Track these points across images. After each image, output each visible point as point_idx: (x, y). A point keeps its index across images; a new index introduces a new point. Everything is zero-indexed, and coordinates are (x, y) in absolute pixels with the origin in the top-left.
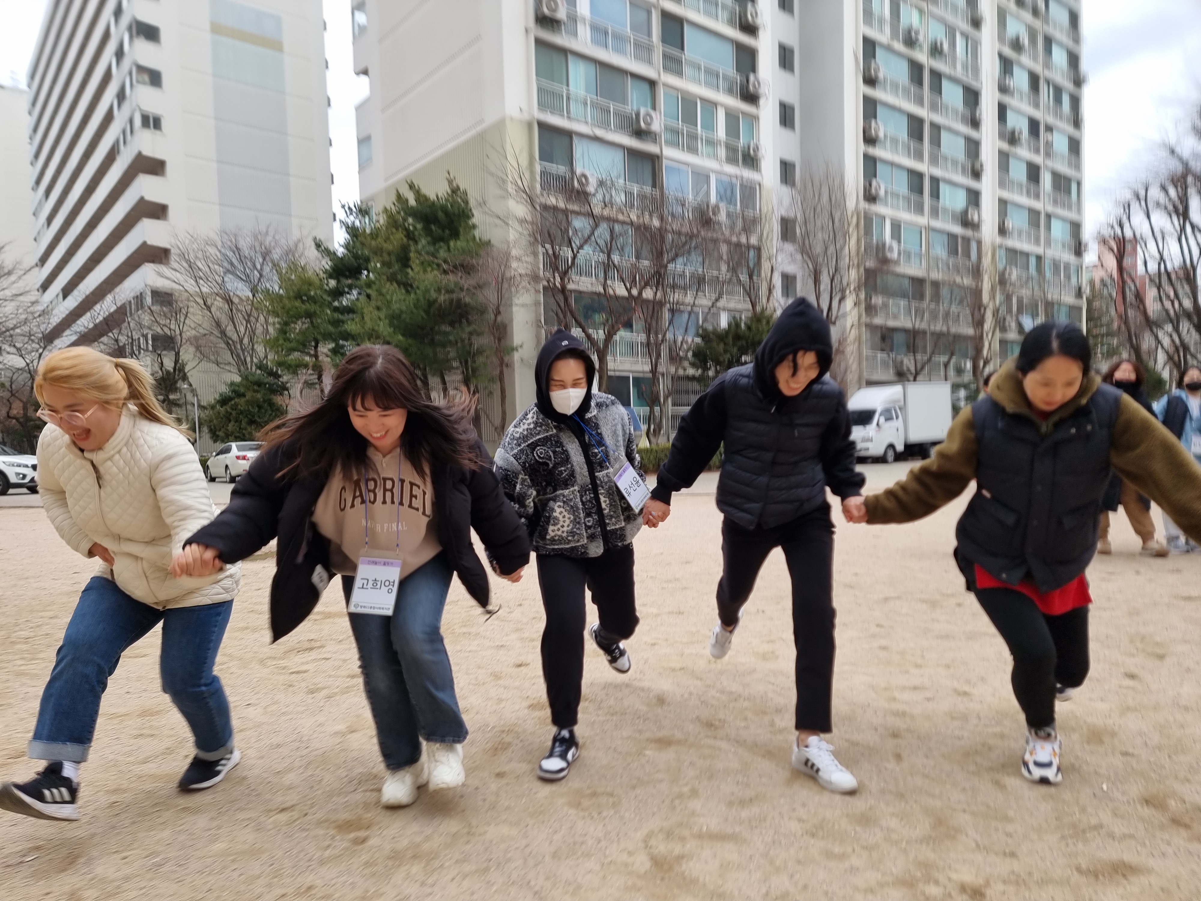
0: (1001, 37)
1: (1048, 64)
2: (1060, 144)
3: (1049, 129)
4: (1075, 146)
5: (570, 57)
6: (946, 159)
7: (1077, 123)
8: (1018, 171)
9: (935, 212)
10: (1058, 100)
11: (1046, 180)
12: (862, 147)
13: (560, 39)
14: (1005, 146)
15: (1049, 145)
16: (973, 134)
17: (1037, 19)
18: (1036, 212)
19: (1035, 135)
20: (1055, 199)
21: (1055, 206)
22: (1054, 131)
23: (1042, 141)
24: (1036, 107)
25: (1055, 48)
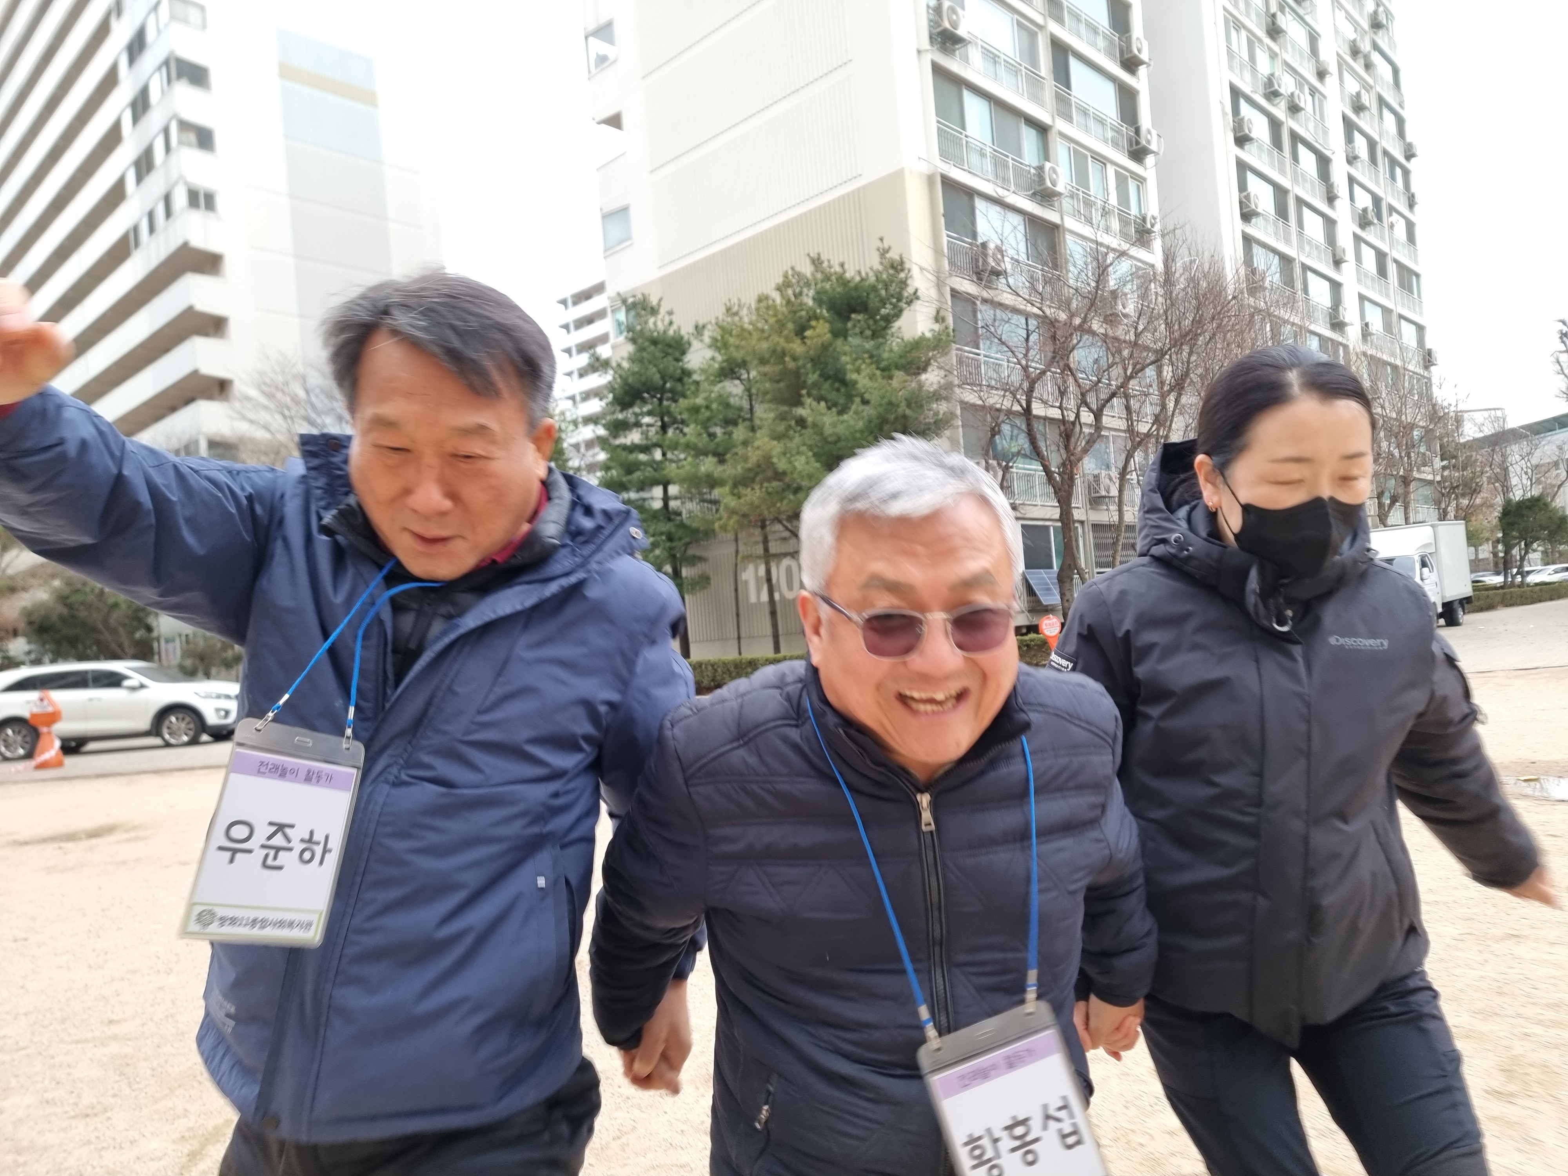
0: (1343, 96)
1: (1382, 132)
2: (1399, 228)
3: (1390, 209)
4: (1411, 231)
5: (965, 90)
6: (1309, 243)
7: (1411, 204)
8: (1370, 261)
9: (1307, 313)
10: (1393, 177)
11: (1392, 271)
12: (1240, 224)
13: (954, 65)
14: (1359, 231)
15: (1390, 228)
16: (1331, 214)
17: (1369, 75)
18: (1386, 311)
19: (1379, 217)
20: (1402, 298)
21: (1403, 305)
22: (1394, 214)
23: (1385, 224)
24: (1377, 183)
25: (1386, 111)
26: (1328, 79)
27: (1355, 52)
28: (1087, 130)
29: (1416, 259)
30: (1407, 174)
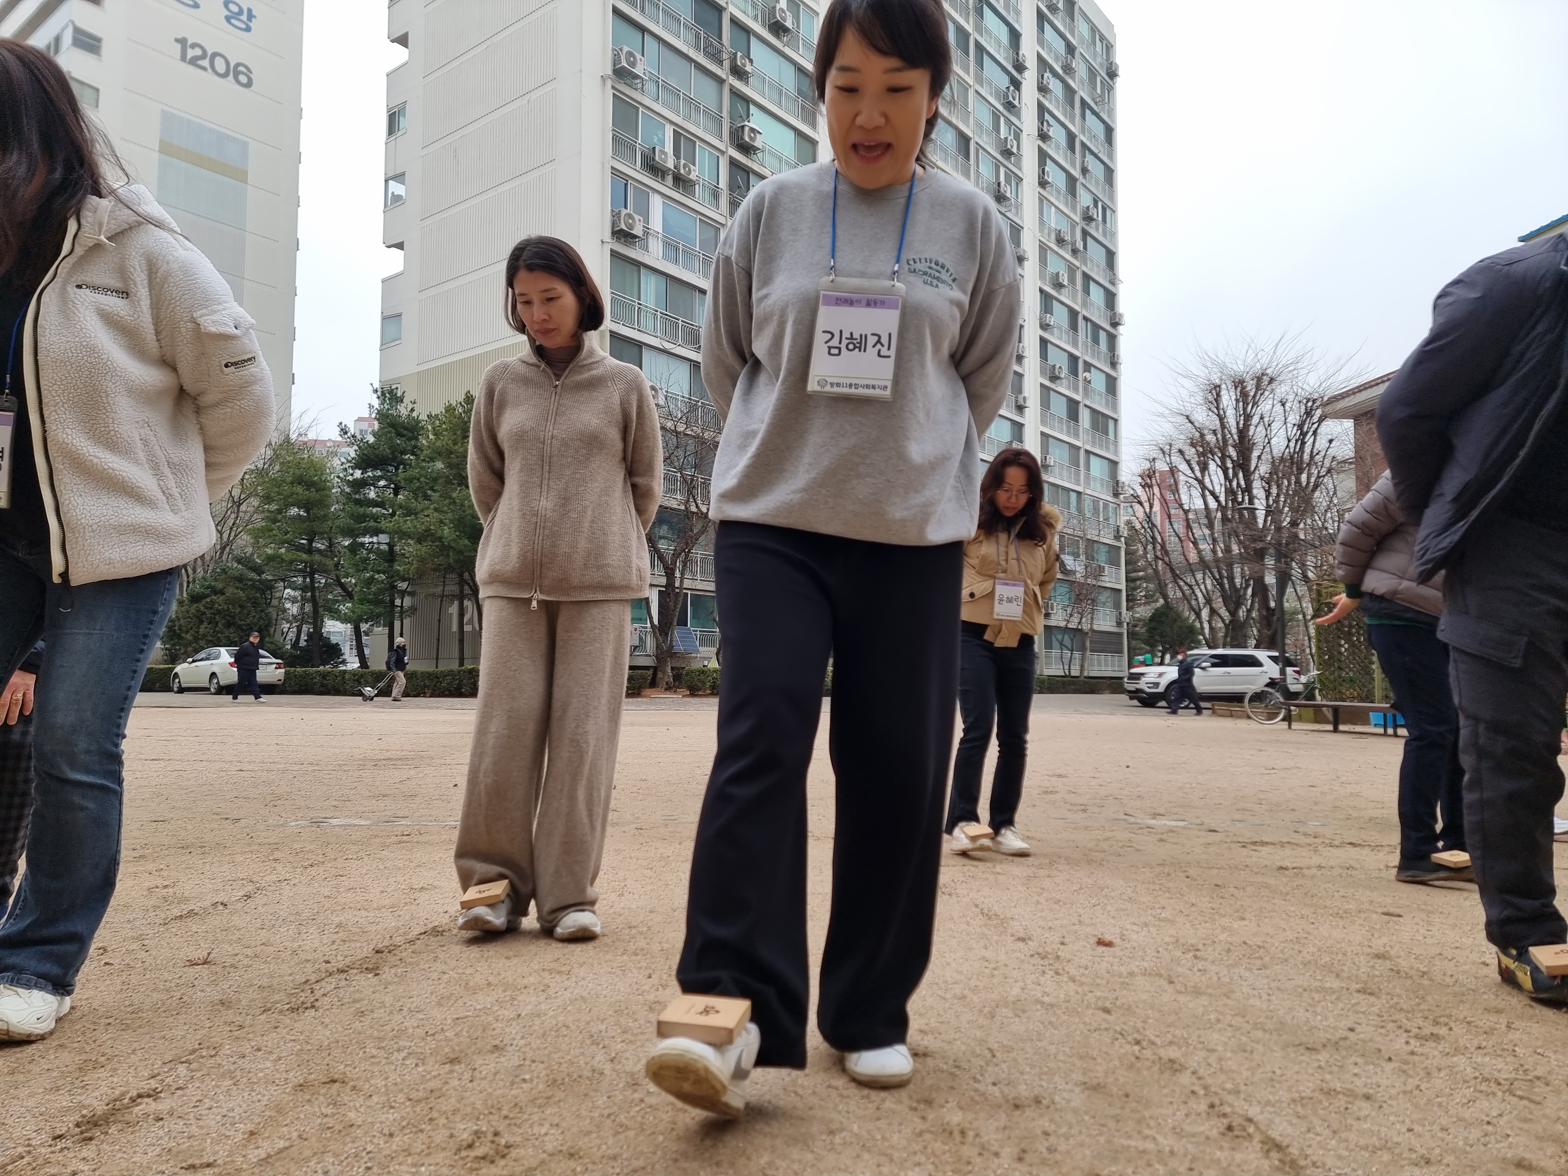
0: (1042, 277)
1: (1086, 304)
2: (1098, 381)
3: (1088, 366)
4: (1112, 385)
5: (643, 270)
7: (1114, 363)
8: (1059, 407)
10: (1096, 340)
11: (1085, 416)
14: (1047, 383)
15: (1088, 382)
17: (1076, 258)
18: (1075, 448)
19: (1074, 371)
20: (1094, 437)
21: (1094, 444)
22: (1093, 369)
23: (1080, 378)
24: (1075, 344)
25: (1093, 287)
26: (1026, 263)
27: (1060, 241)
29: (1115, 407)
30: (1112, 339)
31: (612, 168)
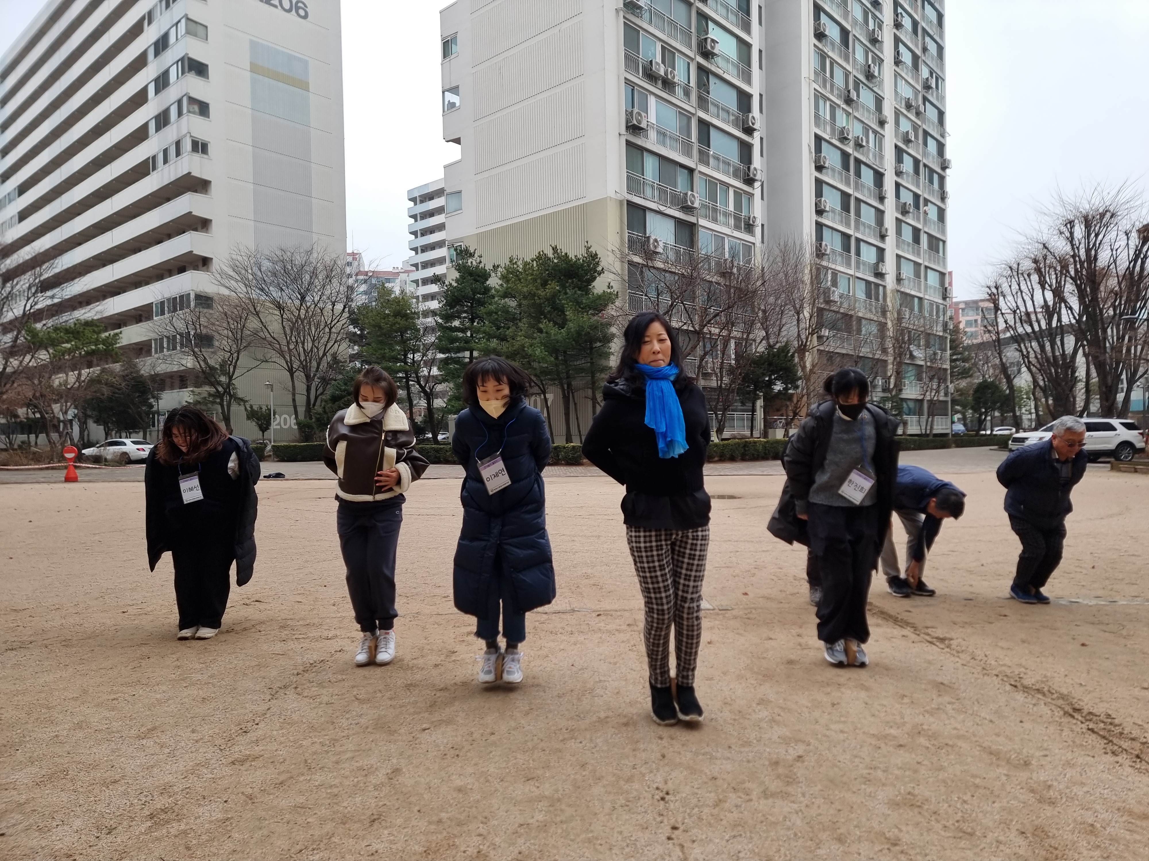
0: (897, 135)
1: (925, 154)
2: (932, 212)
3: (926, 202)
4: (942, 215)
5: (645, 154)
6: (864, 224)
7: (943, 198)
8: (907, 234)
9: (858, 267)
10: (931, 181)
11: (924, 240)
12: (814, 217)
13: (639, 141)
14: (900, 216)
15: (926, 213)
16: (881, 207)
17: (919, 119)
18: (917, 265)
19: (917, 206)
20: (930, 256)
21: (930, 260)
22: (929, 204)
23: (921, 211)
24: (918, 186)
25: (929, 139)
27: (909, 106)
28: (718, 169)
29: (943, 231)
30: (942, 179)
31: (625, 78)
